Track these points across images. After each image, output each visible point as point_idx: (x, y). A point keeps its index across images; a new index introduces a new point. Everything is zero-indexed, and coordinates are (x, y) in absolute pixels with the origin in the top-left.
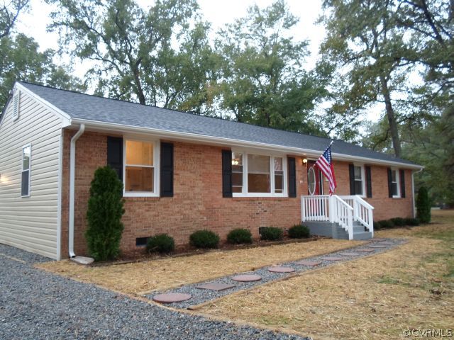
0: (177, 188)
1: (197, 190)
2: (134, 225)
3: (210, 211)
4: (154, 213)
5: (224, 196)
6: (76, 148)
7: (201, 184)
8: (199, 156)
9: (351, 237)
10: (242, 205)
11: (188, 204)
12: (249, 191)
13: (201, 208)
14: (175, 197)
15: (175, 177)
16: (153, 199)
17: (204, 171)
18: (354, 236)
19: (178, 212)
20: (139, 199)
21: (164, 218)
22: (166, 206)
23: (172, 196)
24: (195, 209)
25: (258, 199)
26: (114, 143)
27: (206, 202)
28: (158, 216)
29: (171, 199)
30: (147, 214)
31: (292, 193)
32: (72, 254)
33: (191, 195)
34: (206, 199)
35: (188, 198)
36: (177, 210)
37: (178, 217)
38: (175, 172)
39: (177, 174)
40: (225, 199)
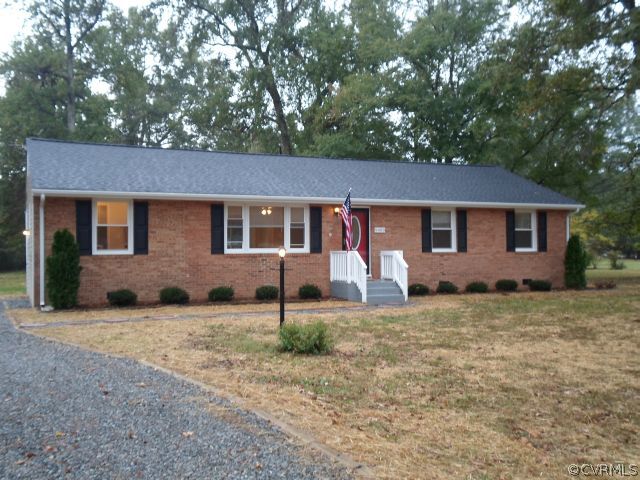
0: (152, 246)
1: (177, 247)
2: (106, 280)
3: (195, 268)
4: (126, 270)
5: (213, 252)
6: (45, 213)
7: (183, 241)
8: (181, 213)
9: (364, 298)
10: (238, 262)
11: (166, 261)
12: (251, 247)
13: (183, 265)
14: (150, 254)
15: (150, 234)
16: (127, 257)
17: (187, 227)
18: (368, 298)
19: (154, 269)
20: (109, 257)
21: (138, 275)
22: (140, 263)
23: (147, 253)
24: (176, 266)
25: (261, 255)
26: (83, 206)
27: (190, 259)
28: (131, 272)
29: (145, 257)
30: (119, 270)
31: (316, 247)
32: (42, 303)
33: (170, 251)
34: (190, 256)
35: (167, 255)
36: (152, 267)
37: (155, 274)
38: (150, 230)
39: (152, 232)
40: (214, 256)
